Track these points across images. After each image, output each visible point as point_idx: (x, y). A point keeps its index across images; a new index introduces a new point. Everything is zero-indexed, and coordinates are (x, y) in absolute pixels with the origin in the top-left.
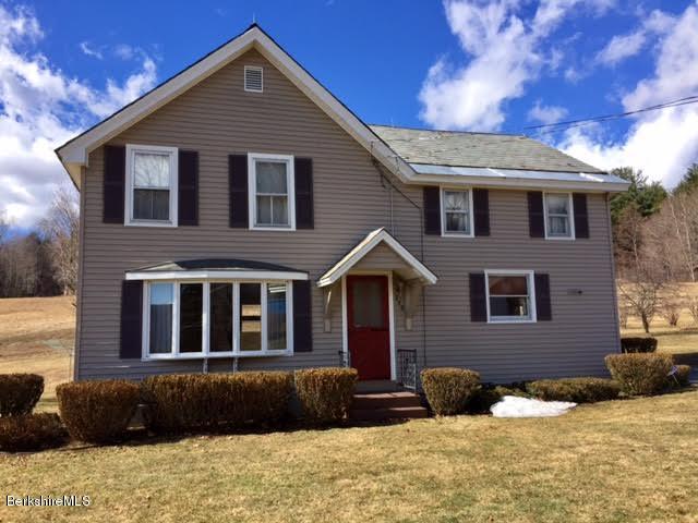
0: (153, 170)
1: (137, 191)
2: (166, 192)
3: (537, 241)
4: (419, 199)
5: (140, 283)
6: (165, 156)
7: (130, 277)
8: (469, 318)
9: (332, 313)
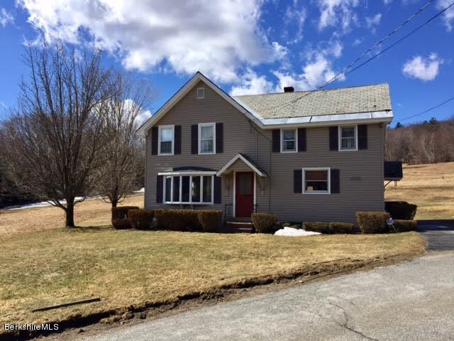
0: (167, 134)
1: (162, 143)
2: (170, 142)
3: (333, 152)
4: (270, 136)
5: (162, 176)
6: (171, 129)
7: (159, 174)
8: (293, 191)
9: (229, 188)
